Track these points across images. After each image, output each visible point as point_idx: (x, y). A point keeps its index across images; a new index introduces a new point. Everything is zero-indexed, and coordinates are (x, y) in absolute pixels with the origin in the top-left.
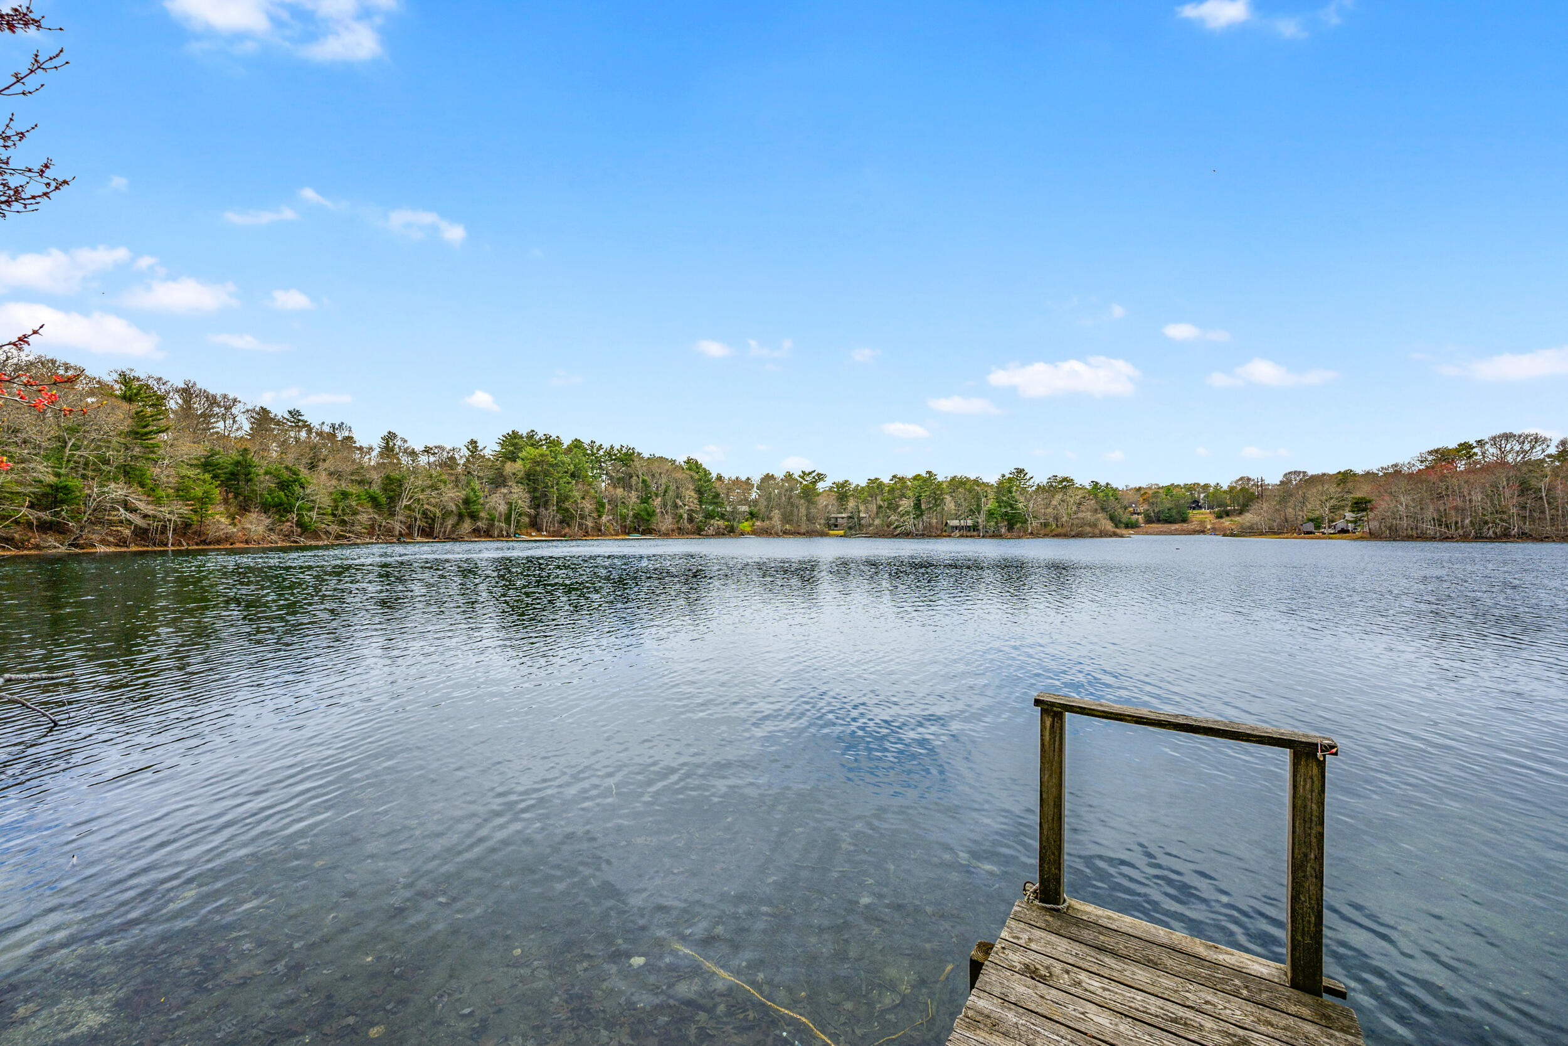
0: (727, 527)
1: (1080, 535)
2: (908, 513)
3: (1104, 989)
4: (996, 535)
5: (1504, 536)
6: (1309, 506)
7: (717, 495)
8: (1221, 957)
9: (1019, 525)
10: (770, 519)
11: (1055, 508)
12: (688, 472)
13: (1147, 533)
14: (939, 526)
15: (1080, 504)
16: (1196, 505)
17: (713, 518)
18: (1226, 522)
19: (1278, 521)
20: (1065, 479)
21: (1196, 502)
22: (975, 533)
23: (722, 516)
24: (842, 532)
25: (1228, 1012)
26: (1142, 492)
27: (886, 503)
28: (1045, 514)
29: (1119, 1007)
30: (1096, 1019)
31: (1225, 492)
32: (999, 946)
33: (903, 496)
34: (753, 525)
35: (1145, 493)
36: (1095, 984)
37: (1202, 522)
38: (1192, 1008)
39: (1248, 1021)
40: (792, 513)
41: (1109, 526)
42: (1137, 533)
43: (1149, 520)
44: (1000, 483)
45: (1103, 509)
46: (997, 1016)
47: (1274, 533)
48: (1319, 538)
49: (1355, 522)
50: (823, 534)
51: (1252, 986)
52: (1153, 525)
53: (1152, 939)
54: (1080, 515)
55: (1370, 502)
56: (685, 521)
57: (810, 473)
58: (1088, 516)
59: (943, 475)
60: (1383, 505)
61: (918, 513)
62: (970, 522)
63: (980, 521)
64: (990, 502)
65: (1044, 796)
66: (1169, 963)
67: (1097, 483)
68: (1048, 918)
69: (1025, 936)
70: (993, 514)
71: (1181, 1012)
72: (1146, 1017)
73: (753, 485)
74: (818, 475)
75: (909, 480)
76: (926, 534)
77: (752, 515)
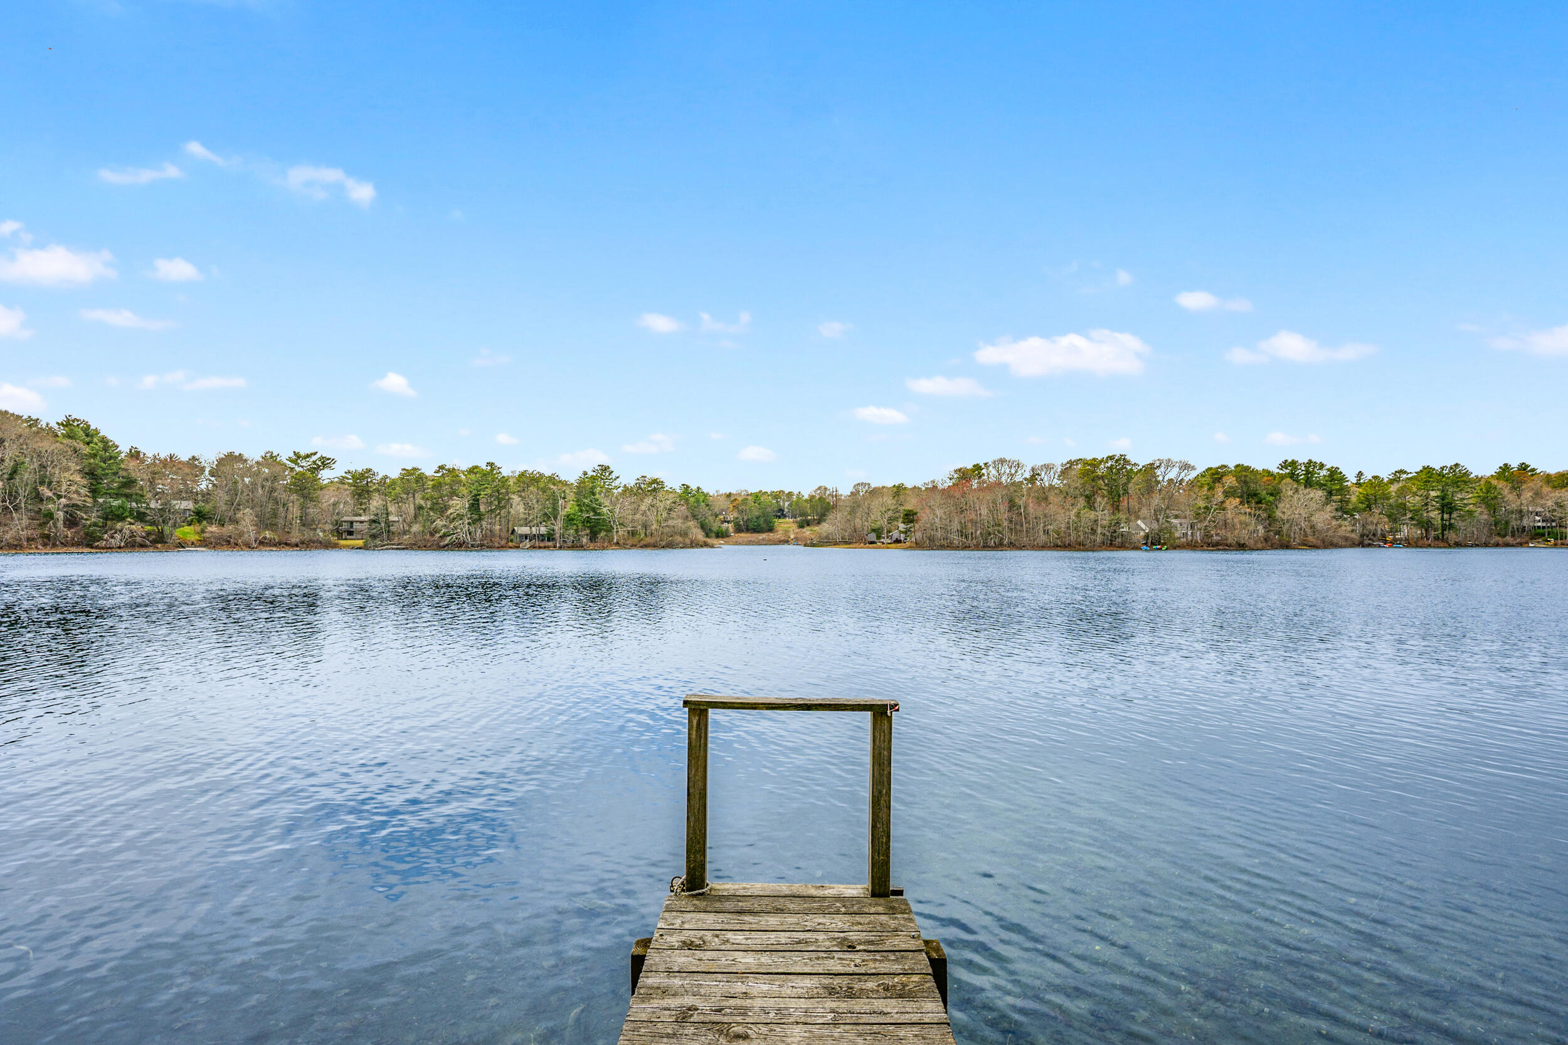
0: (149, 534)
1: (670, 545)
2: (460, 517)
3: (747, 939)
4: (576, 546)
5: (999, 546)
6: (873, 517)
7: (130, 483)
8: (826, 892)
9: (603, 534)
10: (234, 521)
11: (644, 514)
12: (66, 441)
13: (737, 543)
14: (504, 534)
15: (670, 510)
16: (781, 514)
17: (121, 518)
18: (807, 532)
19: (849, 530)
20: (655, 481)
21: (781, 510)
22: (550, 544)
23: (140, 517)
24: (360, 543)
25: (833, 925)
26: (732, 499)
27: (429, 503)
28: (633, 521)
29: (760, 948)
30: (742, 961)
31: (806, 501)
32: (657, 935)
33: (453, 494)
34: (203, 531)
35: (735, 500)
36: (739, 938)
37: (786, 532)
38: (810, 931)
39: (846, 927)
40: (275, 515)
41: (700, 536)
42: (727, 543)
43: (738, 529)
44: (581, 482)
45: (694, 517)
46: (665, 985)
47: (846, 543)
48: (880, 548)
49: (905, 533)
50: (327, 545)
51: (848, 904)
52: (742, 535)
53: (778, 894)
54: (670, 523)
55: (916, 514)
56: (60, 524)
57: (308, 456)
58: (678, 523)
59: (509, 468)
60: (925, 517)
61: (475, 517)
62: (543, 530)
63: (556, 528)
64: (569, 506)
65: (691, 791)
66: (791, 906)
67: (688, 487)
68: (695, 902)
69: (678, 922)
70: (573, 520)
71: (802, 936)
72: (779, 947)
73: (203, 469)
74: (322, 459)
75: (463, 472)
76: (487, 544)
77: (200, 516)
